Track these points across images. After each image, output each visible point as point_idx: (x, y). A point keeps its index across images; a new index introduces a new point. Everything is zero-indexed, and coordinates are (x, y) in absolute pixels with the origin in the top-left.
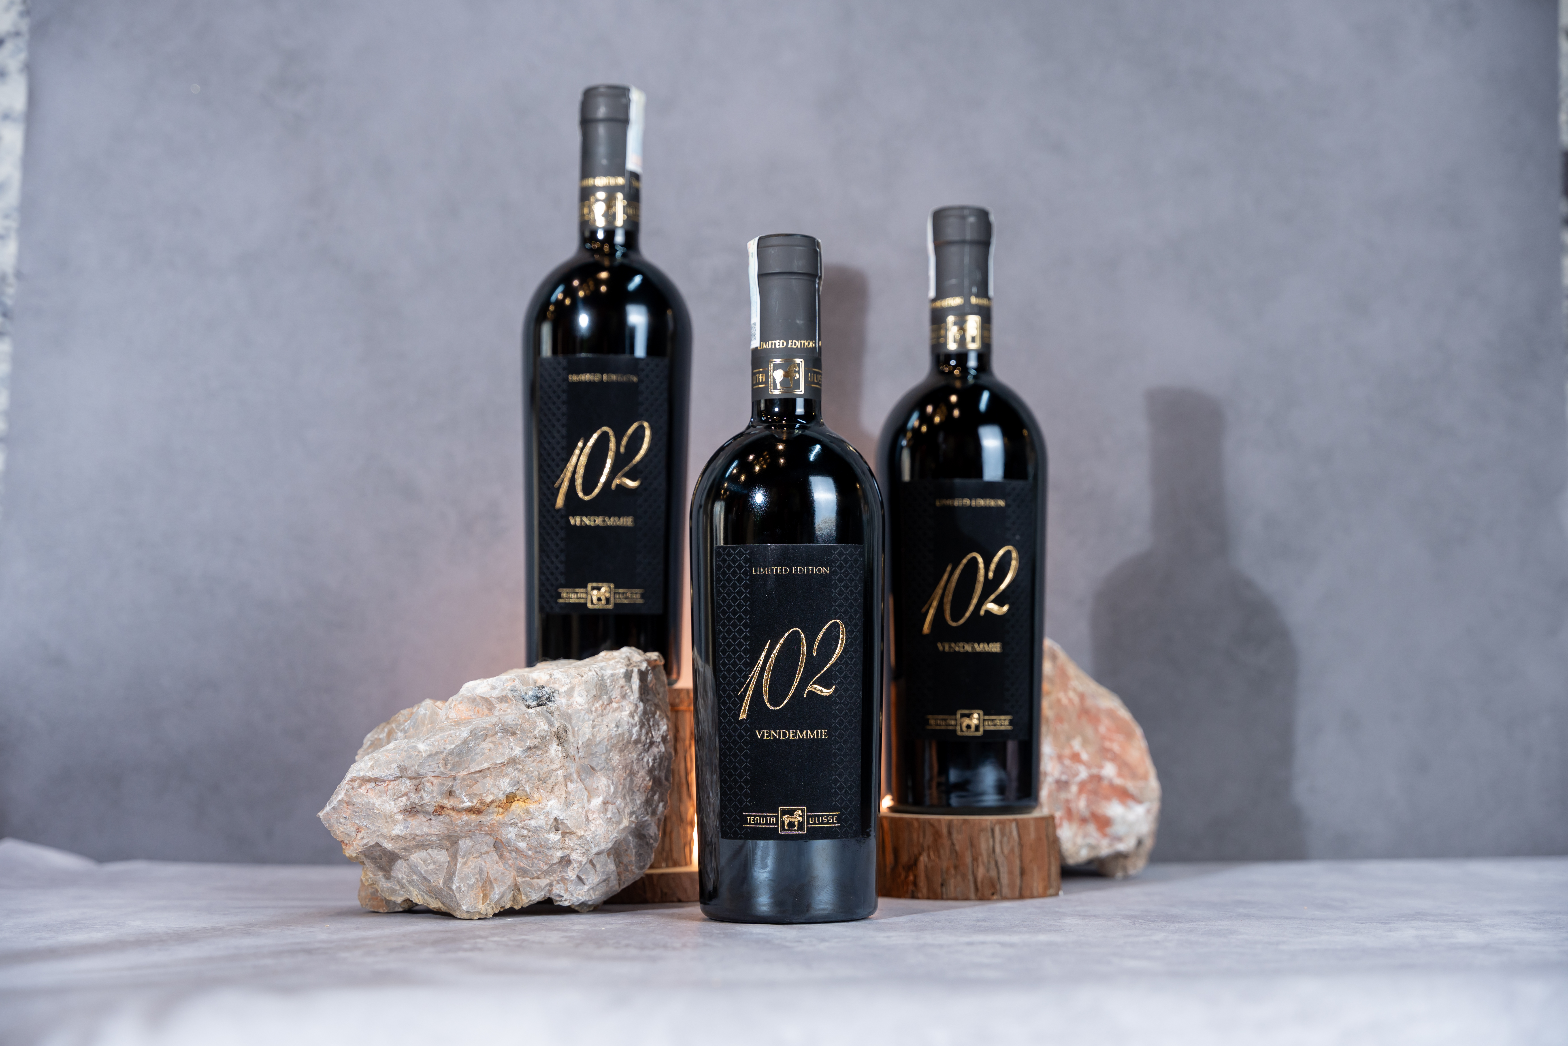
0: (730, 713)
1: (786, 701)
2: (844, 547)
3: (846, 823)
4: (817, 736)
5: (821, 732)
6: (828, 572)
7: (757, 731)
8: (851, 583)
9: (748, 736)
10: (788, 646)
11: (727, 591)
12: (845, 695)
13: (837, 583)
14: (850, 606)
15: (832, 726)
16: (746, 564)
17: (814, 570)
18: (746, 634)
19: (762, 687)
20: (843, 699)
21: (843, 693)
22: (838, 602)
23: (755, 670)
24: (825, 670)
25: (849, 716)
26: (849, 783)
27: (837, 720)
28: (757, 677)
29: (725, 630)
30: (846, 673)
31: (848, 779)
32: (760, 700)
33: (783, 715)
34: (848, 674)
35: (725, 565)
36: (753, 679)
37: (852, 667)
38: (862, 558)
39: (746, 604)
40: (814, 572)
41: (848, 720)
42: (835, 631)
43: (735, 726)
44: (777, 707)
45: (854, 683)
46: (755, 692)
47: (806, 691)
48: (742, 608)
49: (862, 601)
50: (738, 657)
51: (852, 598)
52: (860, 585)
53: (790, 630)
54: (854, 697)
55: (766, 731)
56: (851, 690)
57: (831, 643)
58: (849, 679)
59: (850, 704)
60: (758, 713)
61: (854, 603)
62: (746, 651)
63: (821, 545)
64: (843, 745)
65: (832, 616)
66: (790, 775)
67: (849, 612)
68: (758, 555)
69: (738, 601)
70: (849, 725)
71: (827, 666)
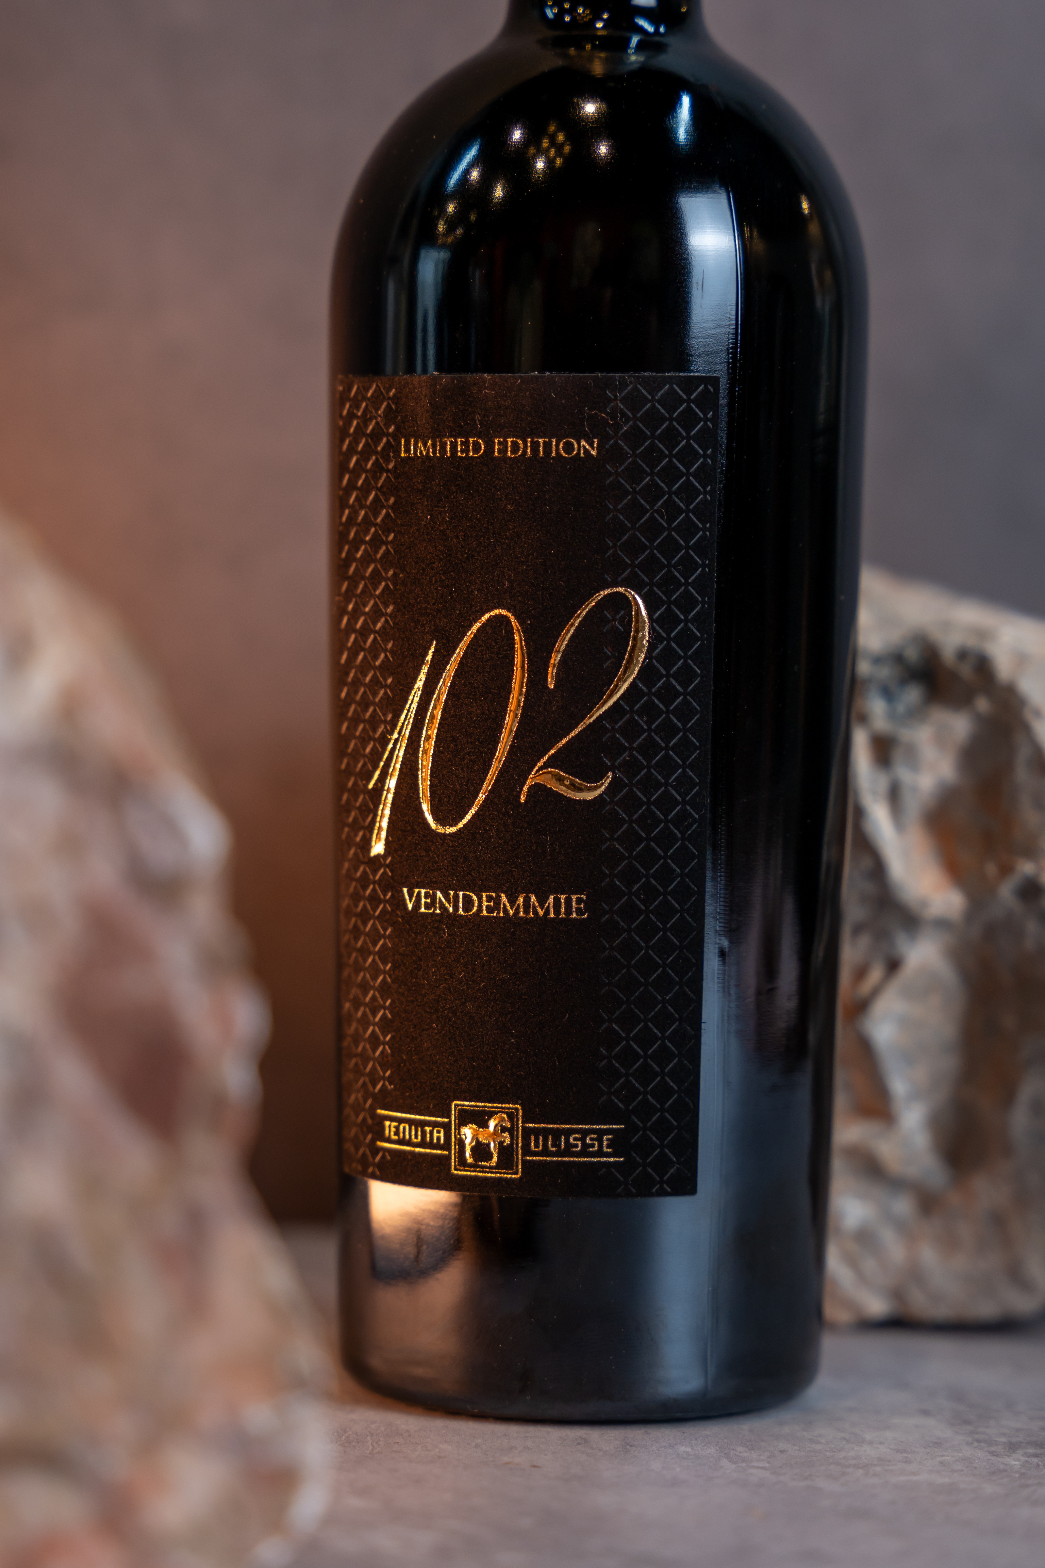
1: (473, 811)
3: (644, 1155)
4: (558, 911)
5: (568, 901)
6: (594, 453)
7: (405, 890)
9: (387, 901)
10: (480, 658)
11: (354, 501)
12: (645, 800)
13: (623, 482)
14: (669, 547)
15: (603, 884)
16: (388, 427)
17: (554, 448)
18: (386, 621)
19: (418, 770)
20: (640, 811)
21: (639, 794)
22: (626, 537)
23: (403, 721)
24: (584, 726)
25: (660, 857)
26: (655, 1044)
27: (619, 868)
28: (406, 741)
29: (350, 607)
30: (649, 735)
31: (654, 1032)
32: (414, 808)
33: (464, 847)
34: (658, 739)
35: (352, 430)
36: (398, 746)
37: (671, 721)
38: (709, 413)
39: (387, 537)
40: (552, 452)
41: (654, 869)
42: (618, 617)
43: (364, 872)
44: (451, 826)
45: (678, 766)
46: (404, 779)
47: (524, 784)
48: (380, 548)
49: (710, 534)
50: (371, 681)
51: (673, 526)
52: (702, 490)
53: (483, 614)
54: (677, 803)
55: (425, 890)
56: (667, 784)
57: (606, 647)
58: (663, 756)
59: (663, 824)
60: (410, 841)
61: (681, 539)
62: (385, 668)
63: (573, 377)
64: (638, 939)
65: (608, 575)
66: (481, 1014)
67: (664, 566)
68: (412, 403)
69: (373, 530)
70: (659, 884)
71: (590, 718)
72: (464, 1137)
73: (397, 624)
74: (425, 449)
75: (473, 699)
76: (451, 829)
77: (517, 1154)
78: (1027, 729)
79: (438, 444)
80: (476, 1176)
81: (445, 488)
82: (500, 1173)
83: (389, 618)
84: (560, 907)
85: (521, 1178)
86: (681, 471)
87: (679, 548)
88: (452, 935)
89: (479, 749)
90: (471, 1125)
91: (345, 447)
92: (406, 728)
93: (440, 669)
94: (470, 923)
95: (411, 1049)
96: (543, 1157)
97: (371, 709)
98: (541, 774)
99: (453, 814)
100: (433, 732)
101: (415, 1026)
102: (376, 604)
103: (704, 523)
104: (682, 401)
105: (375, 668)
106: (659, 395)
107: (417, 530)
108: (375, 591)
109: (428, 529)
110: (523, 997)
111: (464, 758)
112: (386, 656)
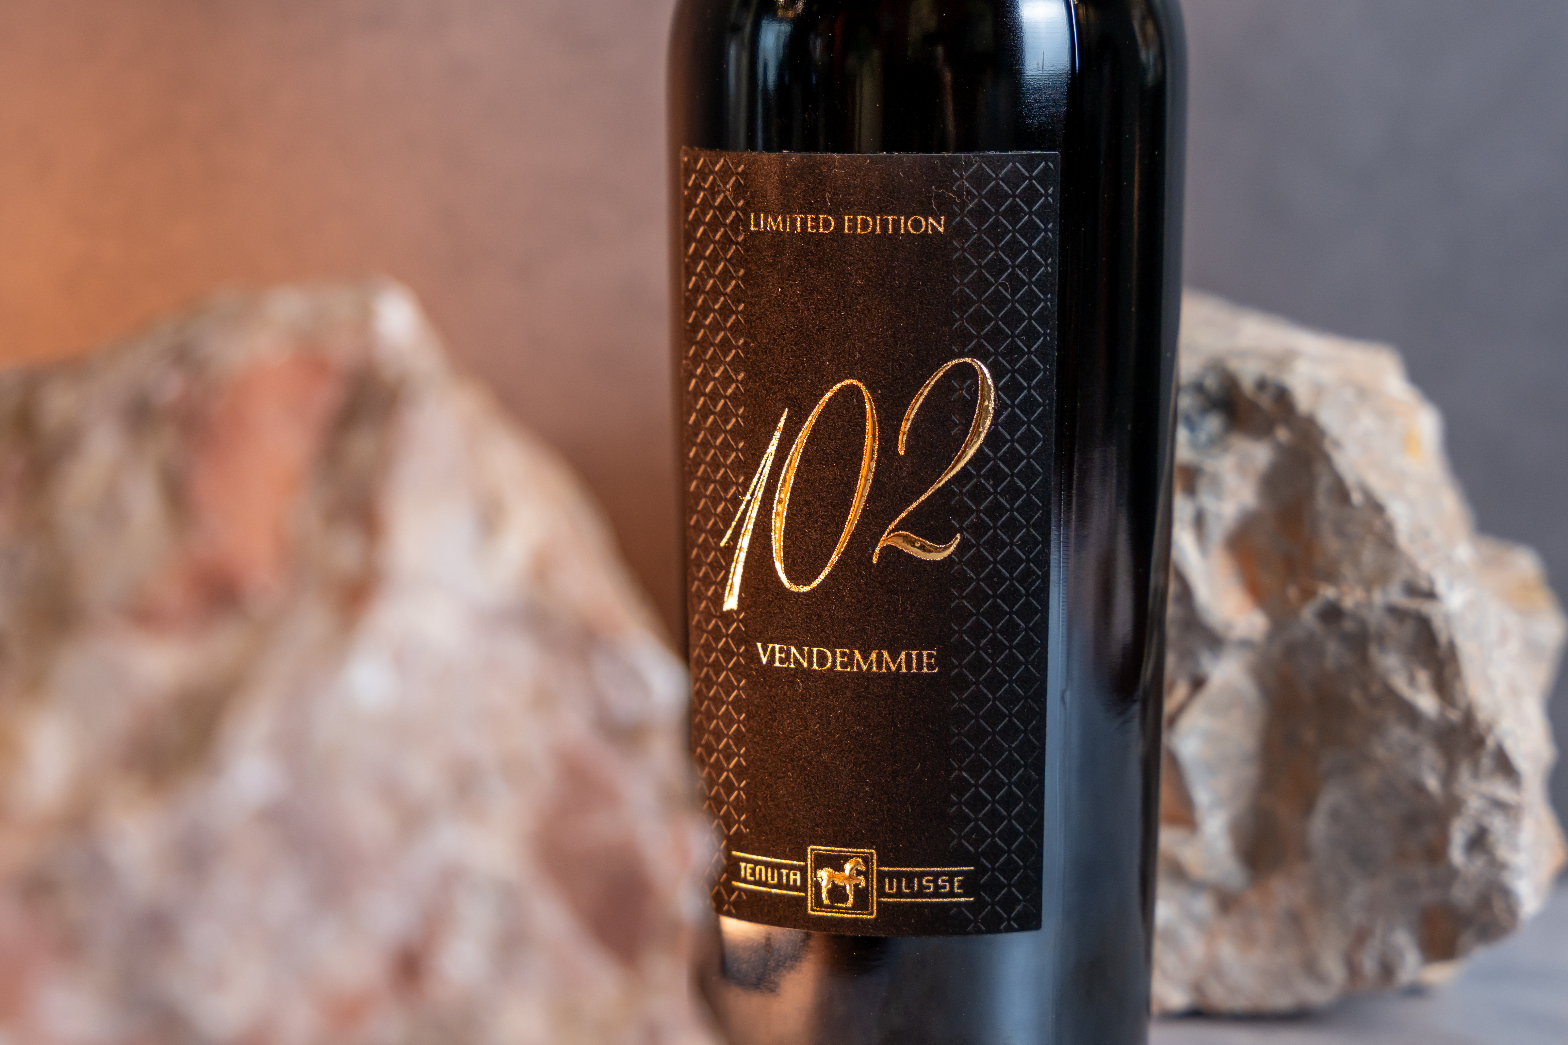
1: (826, 571)
3: (993, 894)
4: (909, 667)
5: (920, 657)
6: (941, 230)
7: (759, 645)
9: (743, 653)
10: (832, 426)
11: (702, 270)
12: (991, 559)
13: (969, 257)
14: (1013, 319)
15: (952, 640)
16: (737, 201)
17: (902, 225)
18: (737, 387)
19: (771, 531)
20: (987, 570)
21: (986, 554)
22: (972, 309)
23: (755, 484)
24: (933, 490)
25: (1006, 613)
26: (1002, 789)
27: (968, 625)
28: (759, 503)
29: (699, 371)
30: (996, 498)
31: (1001, 778)
32: (767, 567)
33: (818, 605)
34: (1003, 501)
35: (698, 201)
36: (751, 508)
37: (1015, 483)
38: (1050, 188)
39: (737, 307)
40: (900, 229)
41: (1001, 624)
42: (965, 386)
43: (717, 626)
44: (805, 585)
45: (1022, 526)
46: (757, 539)
47: (876, 545)
48: (730, 317)
49: (1051, 305)
50: (721, 443)
51: (1016, 298)
52: (1043, 262)
53: (835, 384)
54: (1021, 561)
55: (779, 646)
56: (1012, 544)
57: (954, 415)
58: (1008, 517)
59: (1008, 582)
60: (764, 598)
61: (1024, 310)
62: (736, 432)
63: (921, 157)
64: (985, 691)
65: (955, 346)
66: (836, 764)
67: (1008, 337)
68: (762, 179)
69: (722, 299)
70: (1005, 638)
71: (939, 483)
72: (820, 880)
73: (748, 391)
74: (775, 225)
75: (825, 465)
76: (805, 588)
77: (872, 896)
78: (1327, 459)
79: (788, 220)
80: (833, 917)
81: (795, 262)
82: (856, 914)
83: (739, 385)
84: (912, 662)
85: (876, 919)
86: (1024, 245)
87: (1022, 319)
88: (807, 689)
89: (831, 512)
90: (826, 869)
91: (691, 217)
92: (759, 491)
93: (792, 435)
94: (824, 677)
95: (767, 796)
96: (897, 898)
97: (722, 471)
98: (892, 537)
99: (806, 574)
100: (786, 496)
101: (770, 774)
102: (726, 370)
103: (1045, 294)
104: (1024, 178)
105: (725, 432)
106: (1003, 173)
107: (768, 302)
108: (725, 357)
109: (779, 301)
110: (877, 748)
111: (817, 520)
112: (737, 420)
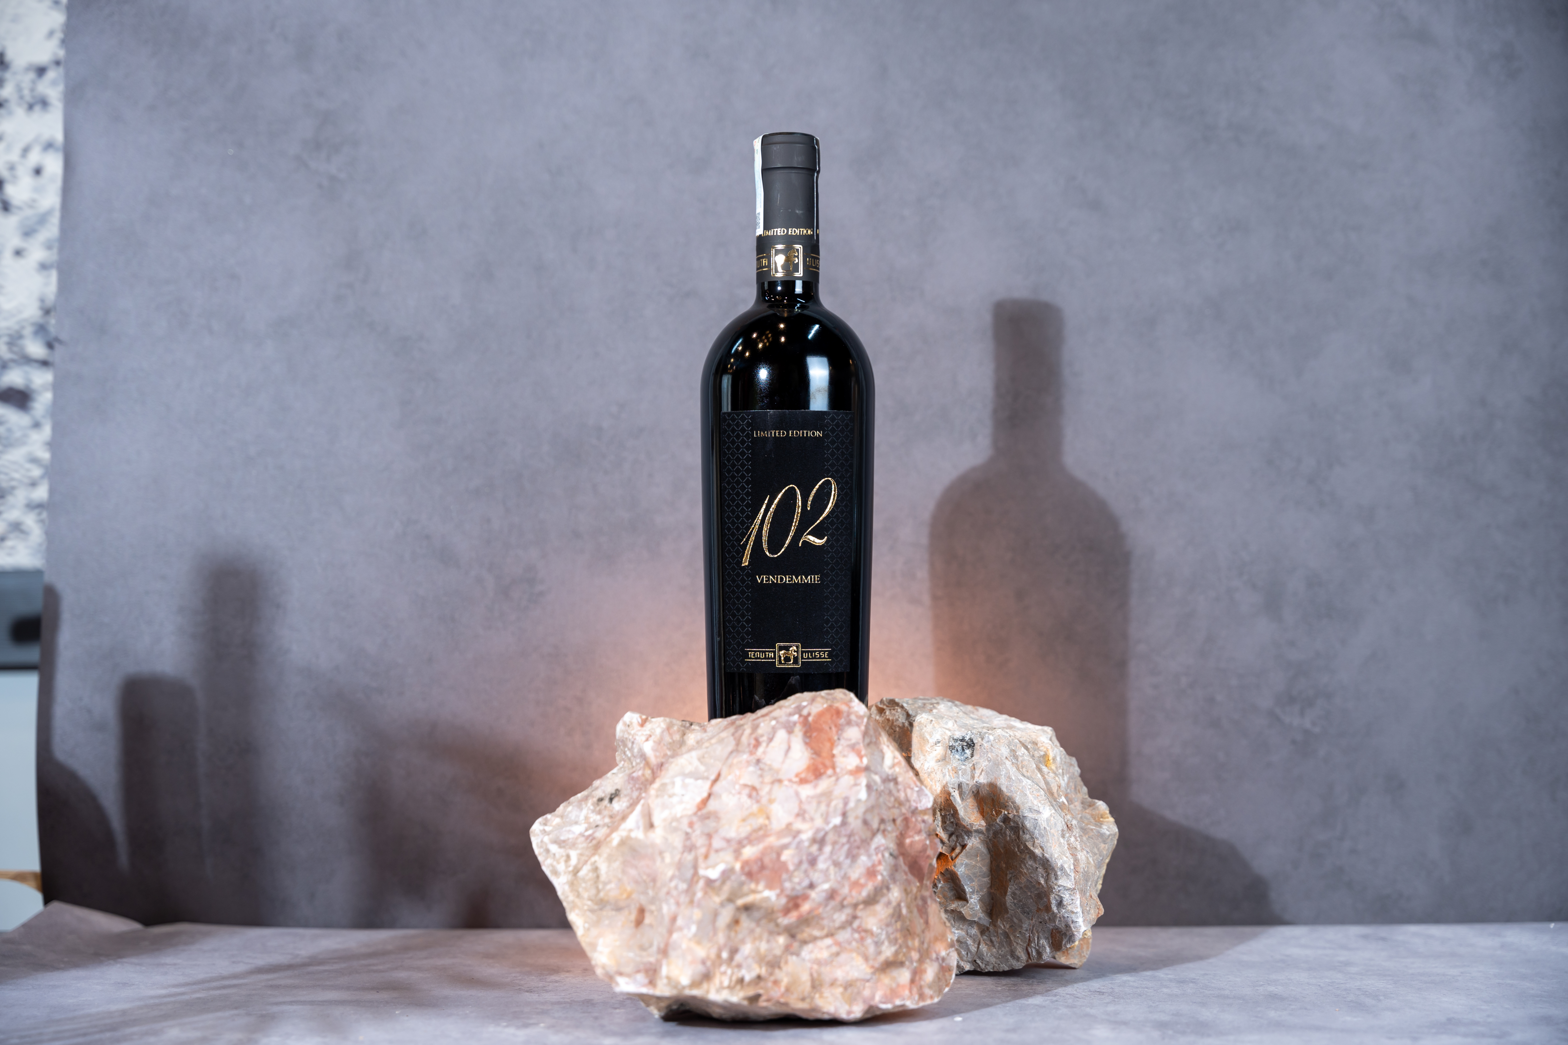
0: (733, 561)
1: (783, 550)
2: (835, 413)
3: (837, 658)
5: (814, 577)
6: (821, 435)
7: (757, 576)
8: (842, 446)
9: (749, 581)
10: (785, 501)
12: (836, 545)
13: (829, 445)
14: (841, 466)
15: (825, 572)
16: (748, 427)
18: (748, 490)
19: (762, 537)
20: (835, 549)
22: (829, 462)
23: (756, 521)
25: (840, 564)
26: (839, 623)
27: (829, 567)
28: (756, 531)
29: (730, 487)
30: (837, 525)
31: (839, 619)
32: (760, 549)
33: (780, 562)
34: (840, 526)
35: (730, 429)
37: (843, 520)
38: (851, 423)
39: (749, 463)
40: (808, 435)
41: (838, 567)
42: (828, 487)
43: (738, 573)
44: (775, 555)
45: (845, 535)
46: (756, 542)
47: (800, 541)
48: (745, 466)
50: (741, 510)
51: (843, 459)
53: (787, 487)
54: (845, 546)
55: (765, 576)
57: (824, 497)
58: (841, 531)
59: (840, 553)
60: (759, 560)
61: (845, 463)
64: (834, 589)
65: (824, 474)
66: (787, 615)
67: (840, 472)
68: (759, 420)
69: (741, 461)
70: (840, 572)
71: (820, 519)
73: (752, 492)
74: (764, 434)
79: (769, 433)
84: (812, 580)
85: (801, 667)
86: (845, 442)
87: (845, 466)
88: (776, 590)
93: (771, 504)
94: (782, 586)
96: (807, 660)
97: (742, 519)
98: (806, 537)
99: (775, 551)
100: (768, 523)
101: (762, 620)
102: (743, 485)
105: (743, 506)
106: (839, 417)
107: (761, 460)
108: (743, 480)
109: (766, 460)
110: (801, 609)
111: (778, 535)
112: (747, 503)
